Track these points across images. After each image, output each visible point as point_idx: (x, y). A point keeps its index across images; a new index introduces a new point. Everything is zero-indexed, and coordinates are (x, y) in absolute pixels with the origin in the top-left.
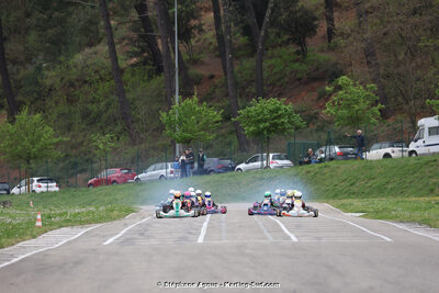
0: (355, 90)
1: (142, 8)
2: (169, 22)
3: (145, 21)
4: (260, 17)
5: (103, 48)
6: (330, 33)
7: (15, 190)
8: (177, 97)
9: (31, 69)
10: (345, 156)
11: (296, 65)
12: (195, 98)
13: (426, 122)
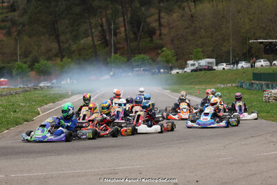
0: (168, 52)
1: (102, 26)
2: (110, 30)
3: (103, 30)
4: (139, 29)
5: (90, 38)
6: (160, 34)
7: (62, 83)
8: (113, 54)
9: (67, 45)
10: (164, 72)
11: (150, 44)
12: (118, 54)
13: (190, 62)
